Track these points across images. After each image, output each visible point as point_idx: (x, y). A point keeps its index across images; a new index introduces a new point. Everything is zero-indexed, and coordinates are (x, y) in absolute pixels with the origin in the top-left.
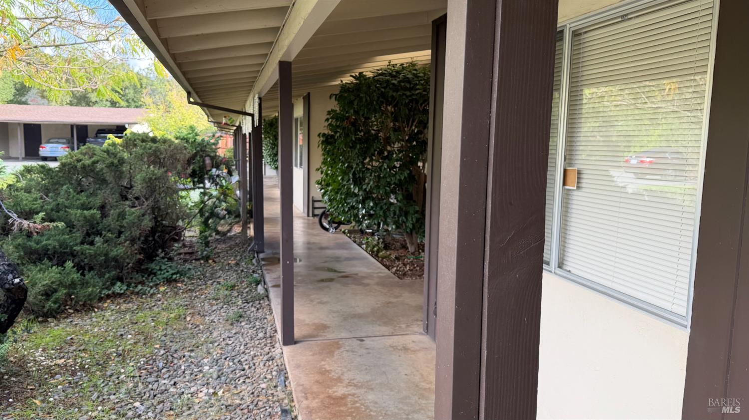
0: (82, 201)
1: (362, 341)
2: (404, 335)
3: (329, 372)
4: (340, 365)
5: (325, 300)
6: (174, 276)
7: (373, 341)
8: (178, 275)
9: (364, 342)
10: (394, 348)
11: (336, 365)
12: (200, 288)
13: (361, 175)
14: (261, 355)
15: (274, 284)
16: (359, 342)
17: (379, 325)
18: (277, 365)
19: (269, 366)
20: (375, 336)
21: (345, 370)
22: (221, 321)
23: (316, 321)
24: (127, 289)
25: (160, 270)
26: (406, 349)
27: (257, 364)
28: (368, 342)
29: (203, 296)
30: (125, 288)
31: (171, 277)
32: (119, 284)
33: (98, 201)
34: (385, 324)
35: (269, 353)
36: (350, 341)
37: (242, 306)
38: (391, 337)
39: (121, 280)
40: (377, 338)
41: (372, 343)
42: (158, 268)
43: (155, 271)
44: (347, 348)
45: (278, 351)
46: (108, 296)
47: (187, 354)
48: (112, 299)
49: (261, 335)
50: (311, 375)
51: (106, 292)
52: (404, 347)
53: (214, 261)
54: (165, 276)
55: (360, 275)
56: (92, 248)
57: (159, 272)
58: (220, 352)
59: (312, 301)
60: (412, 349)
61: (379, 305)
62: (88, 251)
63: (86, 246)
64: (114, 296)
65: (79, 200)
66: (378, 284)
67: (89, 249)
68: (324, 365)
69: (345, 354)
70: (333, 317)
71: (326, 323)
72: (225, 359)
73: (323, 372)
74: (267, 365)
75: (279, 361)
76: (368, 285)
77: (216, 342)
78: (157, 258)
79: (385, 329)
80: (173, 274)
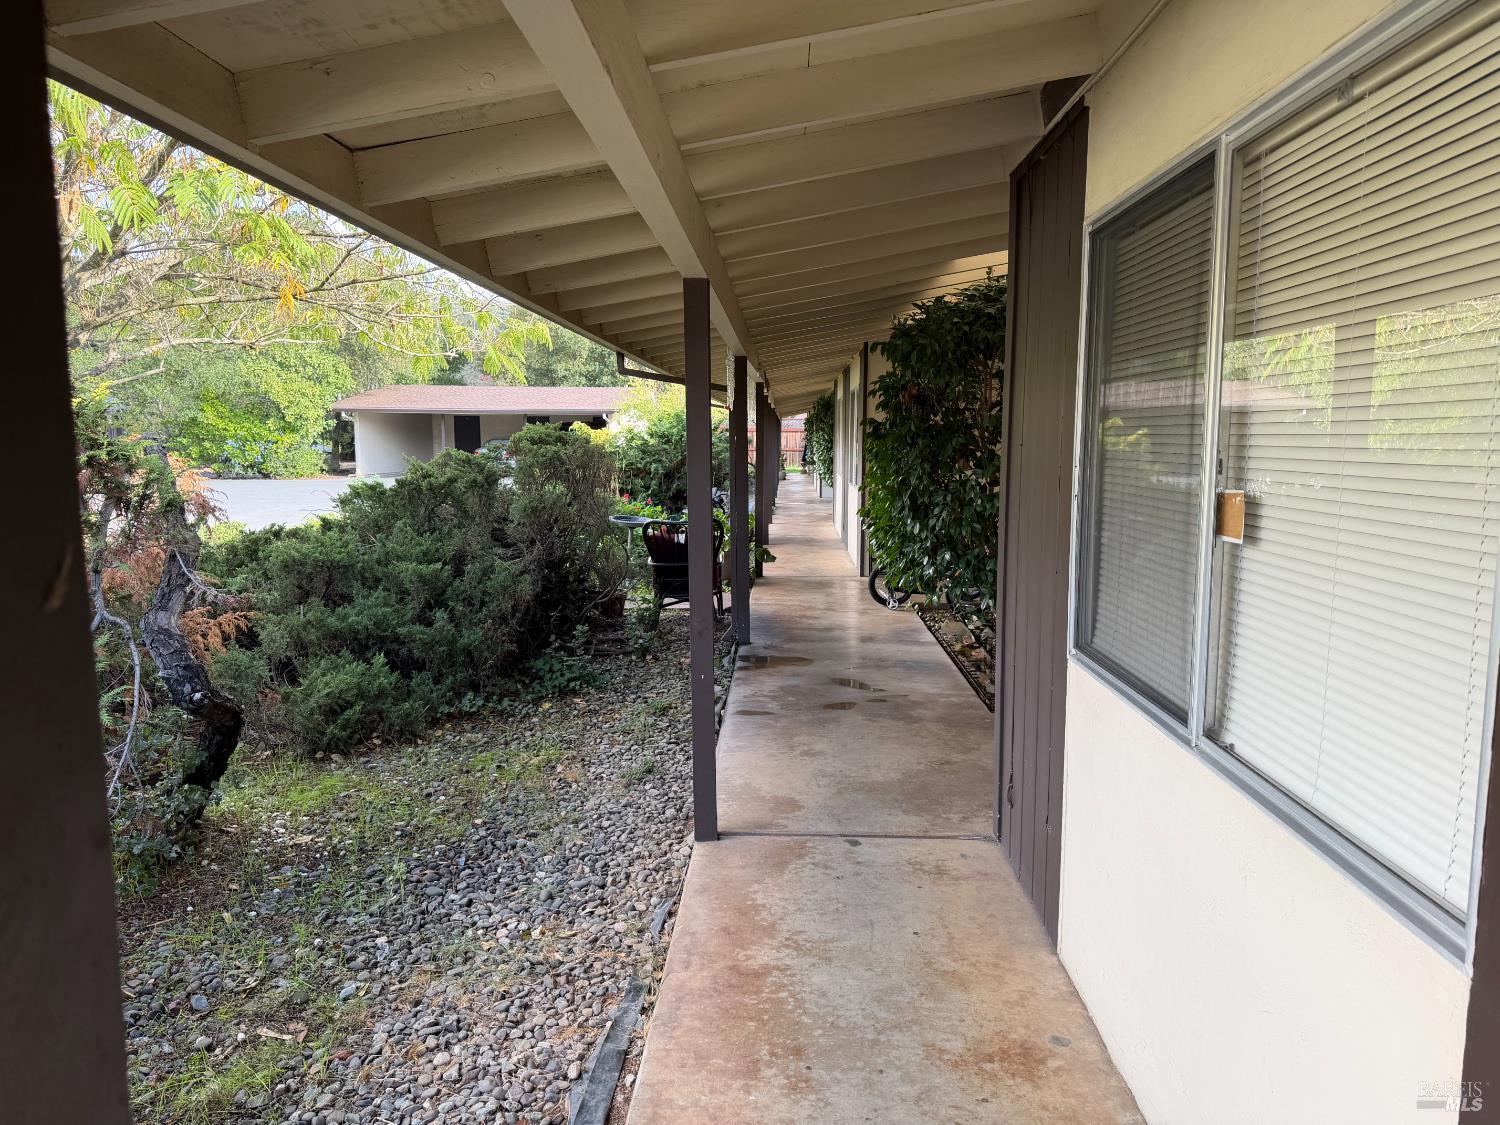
0: (424, 548)
1: (856, 843)
2: (949, 837)
3: (756, 908)
4: (787, 896)
5: (818, 747)
6: (572, 684)
7: (877, 846)
8: (578, 683)
9: (858, 848)
10: (917, 866)
11: (778, 895)
12: (610, 707)
13: (926, 500)
14: (650, 856)
15: (739, 709)
16: (848, 845)
17: (905, 812)
18: (669, 883)
19: (655, 881)
20: (886, 836)
21: (791, 908)
22: (613, 777)
23: (781, 793)
24: (483, 705)
25: (551, 671)
26: (939, 871)
27: (633, 875)
28: (866, 849)
29: (607, 725)
30: (480, 703)
31: (568, 686)
32: (470, 695)
33: (451, 548)
34: (919, 810)
35: (666, 853)
36: (830, 842)
37: (665, 750)
38: (918, 841)
39: (475, 687)
40: (890, 840)
41: (874, 850)
42: (547, 668)
43: (541, 673)
44: (819, 858)
45: (685, 850)
46: (450, 717)
47: (521, 841)
48: (455, 721)
49: (671, 812)
50: (718, 913)
51: (446, 709)
52: (938, 867)
53: (656, 659)
54: (557, 683)
55: (912, 698)
56: (428, 630)
57: (548, 676)
58: (579, 842)
59: (792, 748)
60: (954, 873)
61: (922, 767)
62: (418, 636)
63: (418, 628)
64: (457, 718)
65: (421, 545)
66: (940, 720)
67: (423, 633)
68: (755, 892)
69: (807, 872)
70: (819, 786)
71: (797, 798)
72: (583, 858)
73: (747, 910)
74: (650, 879)
75: (675, 874)
76: (918, 720)
77: (582, 821)
78: (548, 651)
79: (913, 822)
80: (570, 680)
